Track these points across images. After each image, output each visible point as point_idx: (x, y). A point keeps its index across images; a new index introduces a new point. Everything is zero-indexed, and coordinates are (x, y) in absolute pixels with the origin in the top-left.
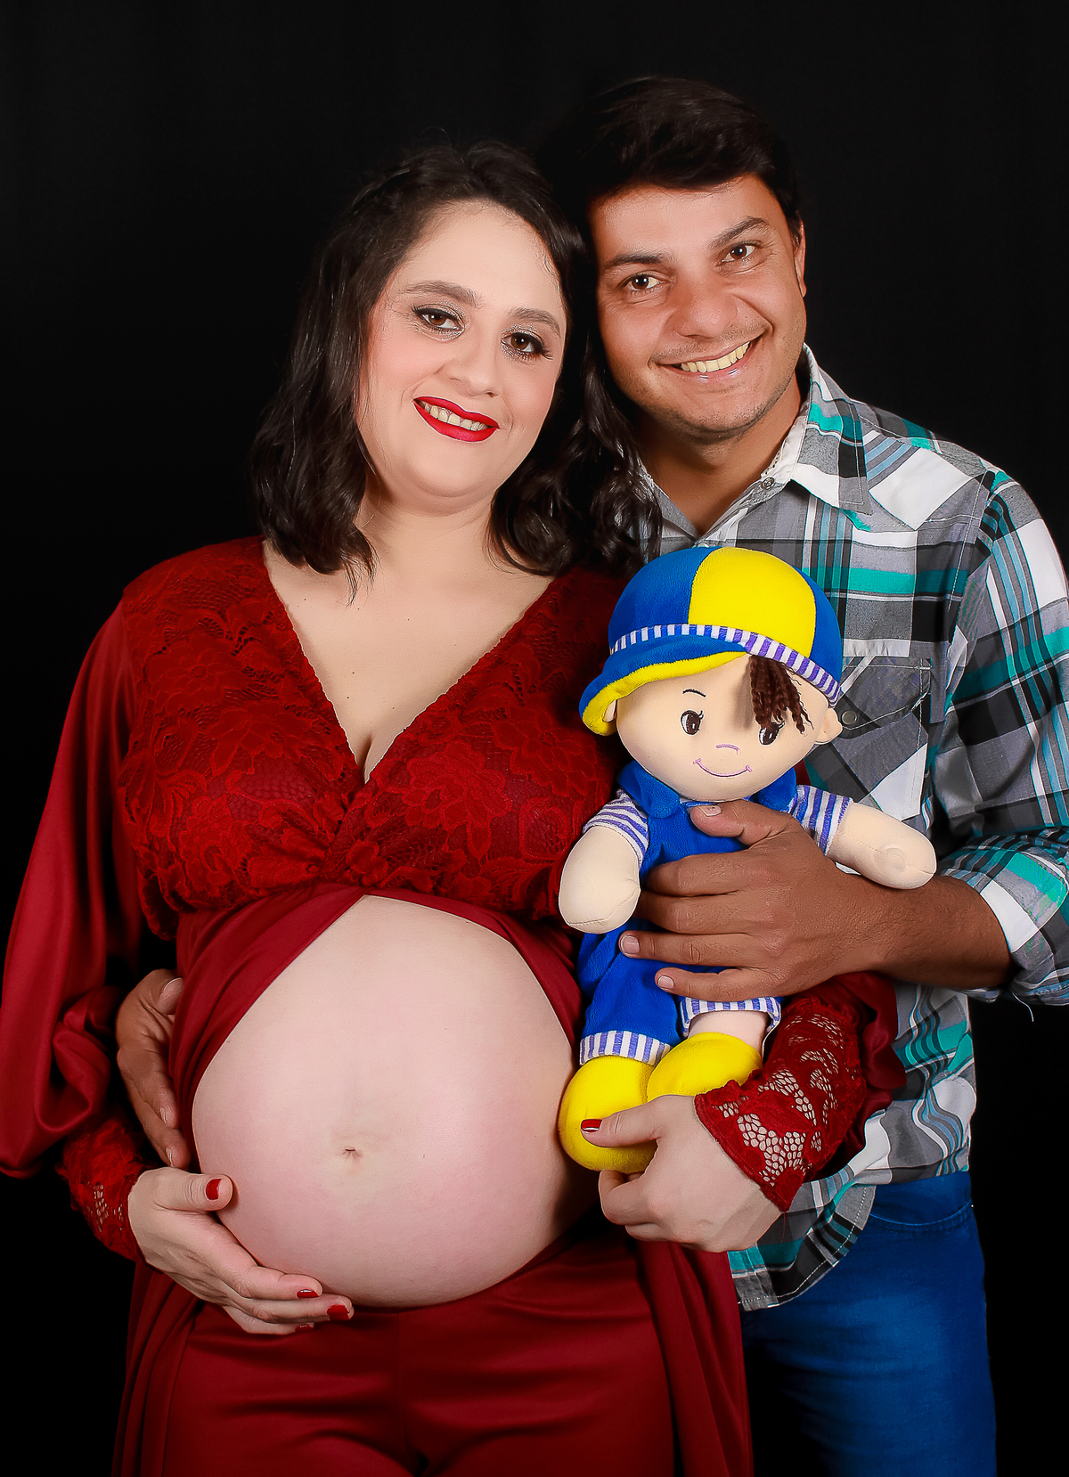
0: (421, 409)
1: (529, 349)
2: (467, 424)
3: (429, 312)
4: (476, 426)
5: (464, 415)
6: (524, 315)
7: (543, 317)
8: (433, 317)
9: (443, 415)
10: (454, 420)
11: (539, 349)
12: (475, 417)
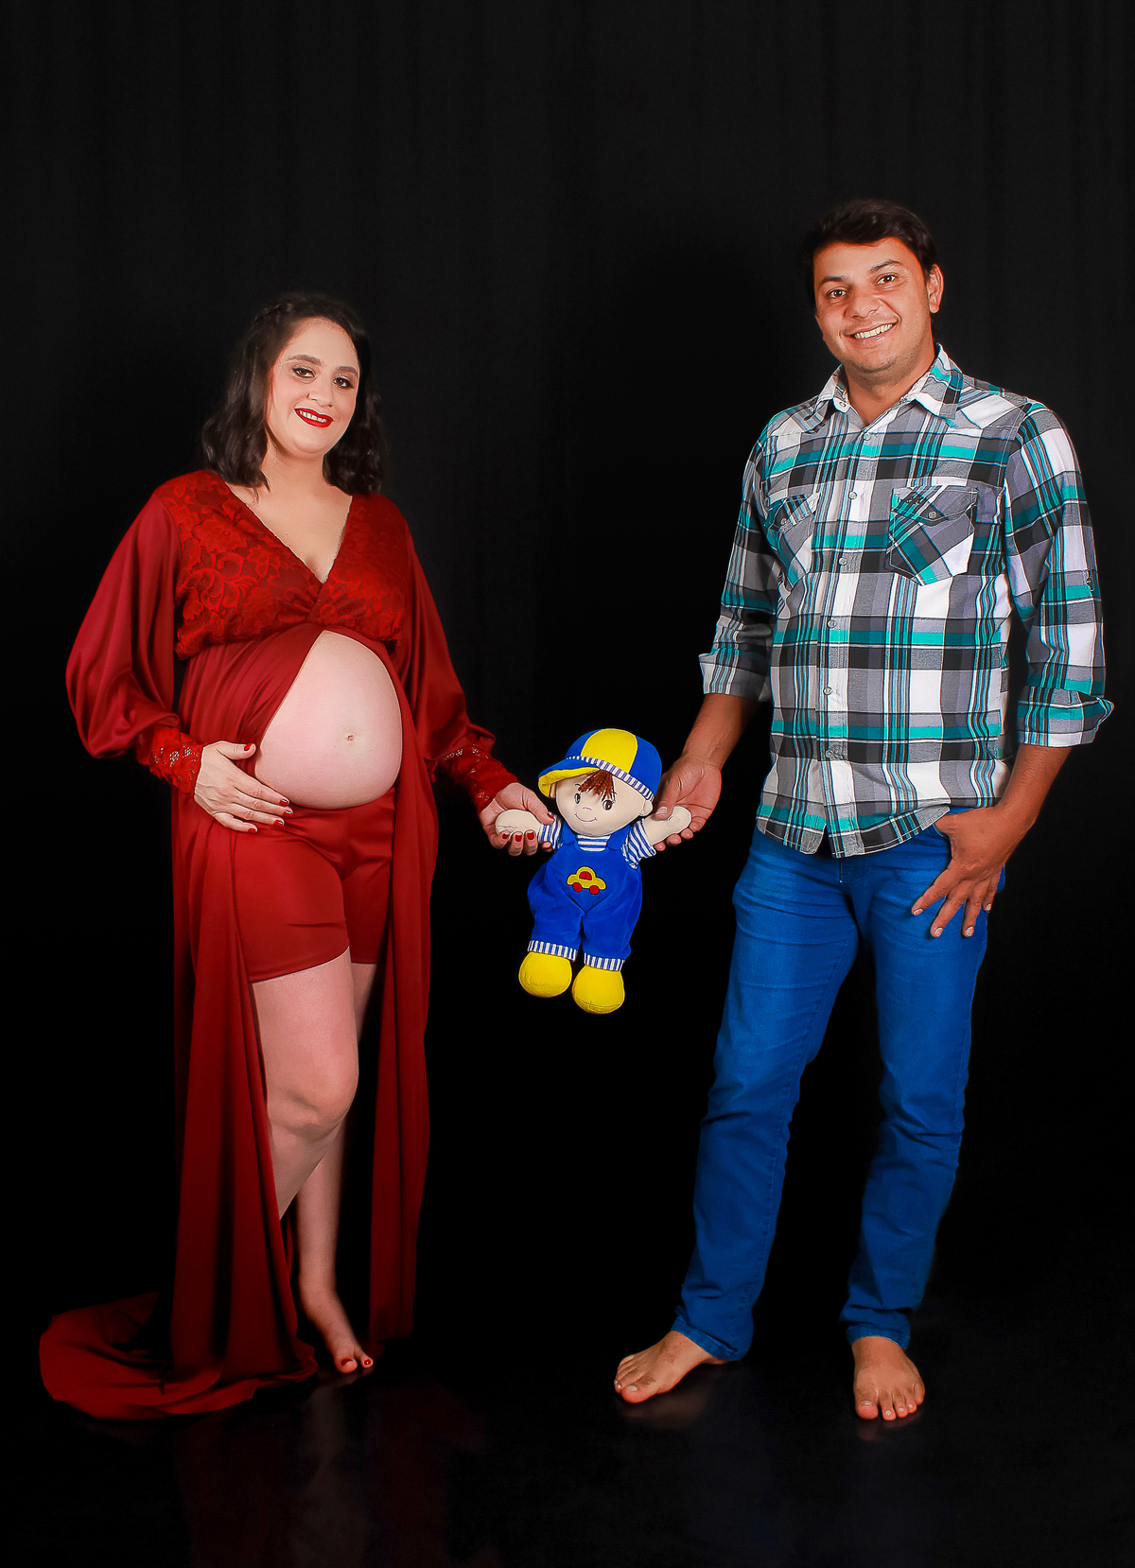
0: (299, 414)
1: (344, 385)
2: (320, 420)
3: (298, 369)
4: (324, 421)
5: (318, 416)
6: (343, 369)
7: (351, 370)
8: (302, 372)
9: (309, 416)
10: (314, 418)
11: (349, 385)
12: (323, 417)
